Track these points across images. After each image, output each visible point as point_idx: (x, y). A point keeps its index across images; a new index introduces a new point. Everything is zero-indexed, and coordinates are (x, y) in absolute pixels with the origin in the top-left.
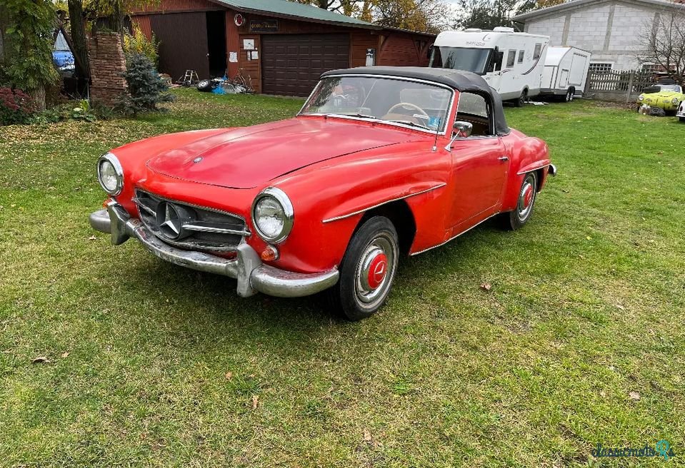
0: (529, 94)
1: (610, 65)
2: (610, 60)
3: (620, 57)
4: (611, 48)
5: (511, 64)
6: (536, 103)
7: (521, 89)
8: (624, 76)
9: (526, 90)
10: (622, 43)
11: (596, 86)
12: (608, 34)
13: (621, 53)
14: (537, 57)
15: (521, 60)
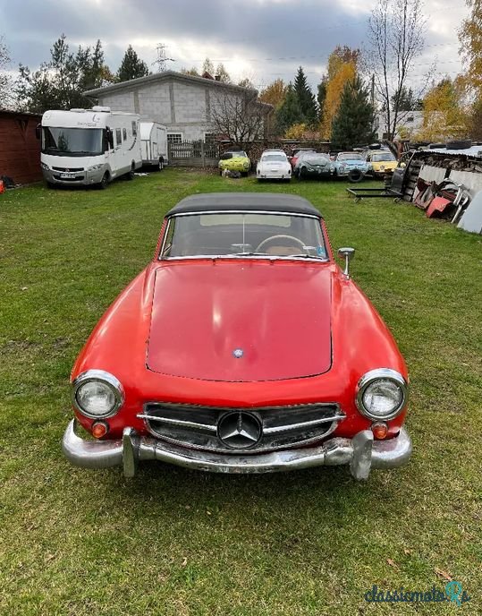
0: (137, 167)
1: (180, 136)
2: (178, 131)
3: (187, 128)
4: (178, 120)
5: (119, 142)
6: (140, 174)
7: (130, 164)
8: (196, 145)
9: (133, 164)
10: (185, 116)
11: (177, 155)
12: (172, 108)
13: (185, 125)
14: (135, 133)
15: (125, 138)
